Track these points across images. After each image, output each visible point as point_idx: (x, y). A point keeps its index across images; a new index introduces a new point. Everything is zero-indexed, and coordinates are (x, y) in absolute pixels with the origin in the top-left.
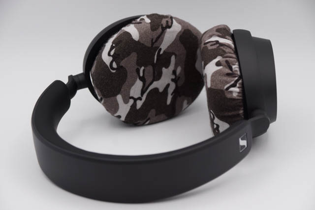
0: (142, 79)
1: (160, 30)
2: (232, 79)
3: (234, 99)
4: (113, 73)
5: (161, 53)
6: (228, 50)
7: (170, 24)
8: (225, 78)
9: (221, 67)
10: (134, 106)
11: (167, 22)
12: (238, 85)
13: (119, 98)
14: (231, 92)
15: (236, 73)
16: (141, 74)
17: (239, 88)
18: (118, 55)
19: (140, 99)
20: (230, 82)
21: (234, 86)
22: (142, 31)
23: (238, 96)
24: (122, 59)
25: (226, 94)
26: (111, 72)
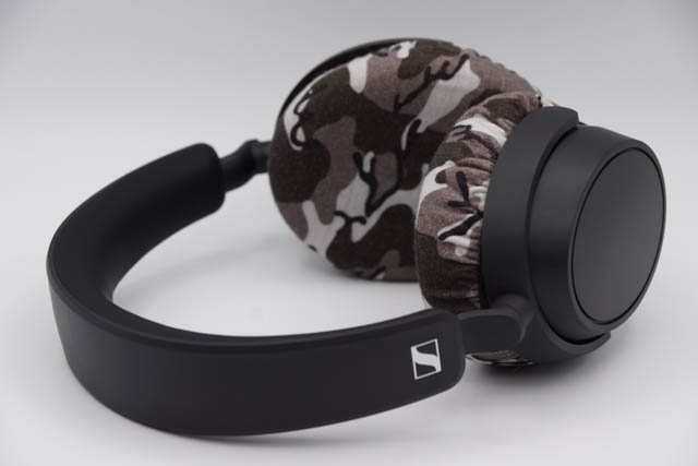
0: (369, 178)
1: (421, 78)
2: (459, 216)
3: (456, 263)
4: (295, 152)
5: (421, 129)
6: (479, 149)
7: (450, 70)
8: (444, 212)
9: (445, 186)
10: (344, 233)
11: (446, 64)
12: (470, 232)
13: (309, 208)
14: (452, 246)
15: (475, 204)
16: (367, 168)
17: (472, 237)
18: (312, 114)
19: (362, 220)
20: (452, 222)
21: (460, 231)
22: (376, 75)
23: (466, 256)
24: (319, 127)
25: (439, 248)
26: (291, 148)
